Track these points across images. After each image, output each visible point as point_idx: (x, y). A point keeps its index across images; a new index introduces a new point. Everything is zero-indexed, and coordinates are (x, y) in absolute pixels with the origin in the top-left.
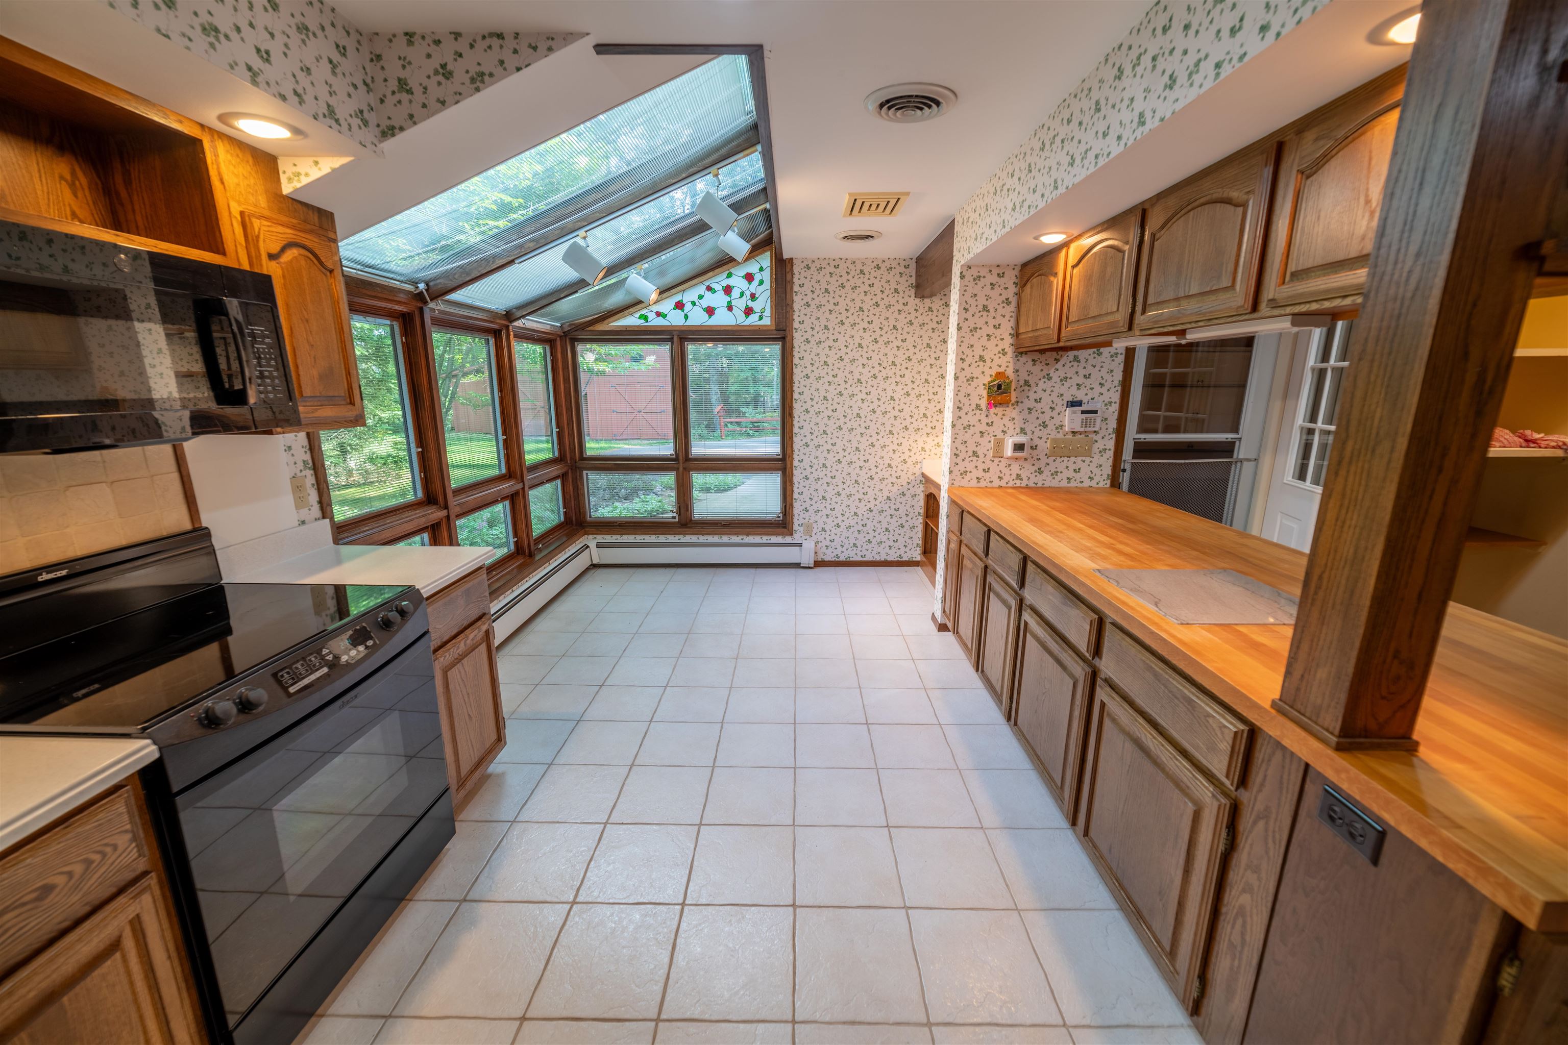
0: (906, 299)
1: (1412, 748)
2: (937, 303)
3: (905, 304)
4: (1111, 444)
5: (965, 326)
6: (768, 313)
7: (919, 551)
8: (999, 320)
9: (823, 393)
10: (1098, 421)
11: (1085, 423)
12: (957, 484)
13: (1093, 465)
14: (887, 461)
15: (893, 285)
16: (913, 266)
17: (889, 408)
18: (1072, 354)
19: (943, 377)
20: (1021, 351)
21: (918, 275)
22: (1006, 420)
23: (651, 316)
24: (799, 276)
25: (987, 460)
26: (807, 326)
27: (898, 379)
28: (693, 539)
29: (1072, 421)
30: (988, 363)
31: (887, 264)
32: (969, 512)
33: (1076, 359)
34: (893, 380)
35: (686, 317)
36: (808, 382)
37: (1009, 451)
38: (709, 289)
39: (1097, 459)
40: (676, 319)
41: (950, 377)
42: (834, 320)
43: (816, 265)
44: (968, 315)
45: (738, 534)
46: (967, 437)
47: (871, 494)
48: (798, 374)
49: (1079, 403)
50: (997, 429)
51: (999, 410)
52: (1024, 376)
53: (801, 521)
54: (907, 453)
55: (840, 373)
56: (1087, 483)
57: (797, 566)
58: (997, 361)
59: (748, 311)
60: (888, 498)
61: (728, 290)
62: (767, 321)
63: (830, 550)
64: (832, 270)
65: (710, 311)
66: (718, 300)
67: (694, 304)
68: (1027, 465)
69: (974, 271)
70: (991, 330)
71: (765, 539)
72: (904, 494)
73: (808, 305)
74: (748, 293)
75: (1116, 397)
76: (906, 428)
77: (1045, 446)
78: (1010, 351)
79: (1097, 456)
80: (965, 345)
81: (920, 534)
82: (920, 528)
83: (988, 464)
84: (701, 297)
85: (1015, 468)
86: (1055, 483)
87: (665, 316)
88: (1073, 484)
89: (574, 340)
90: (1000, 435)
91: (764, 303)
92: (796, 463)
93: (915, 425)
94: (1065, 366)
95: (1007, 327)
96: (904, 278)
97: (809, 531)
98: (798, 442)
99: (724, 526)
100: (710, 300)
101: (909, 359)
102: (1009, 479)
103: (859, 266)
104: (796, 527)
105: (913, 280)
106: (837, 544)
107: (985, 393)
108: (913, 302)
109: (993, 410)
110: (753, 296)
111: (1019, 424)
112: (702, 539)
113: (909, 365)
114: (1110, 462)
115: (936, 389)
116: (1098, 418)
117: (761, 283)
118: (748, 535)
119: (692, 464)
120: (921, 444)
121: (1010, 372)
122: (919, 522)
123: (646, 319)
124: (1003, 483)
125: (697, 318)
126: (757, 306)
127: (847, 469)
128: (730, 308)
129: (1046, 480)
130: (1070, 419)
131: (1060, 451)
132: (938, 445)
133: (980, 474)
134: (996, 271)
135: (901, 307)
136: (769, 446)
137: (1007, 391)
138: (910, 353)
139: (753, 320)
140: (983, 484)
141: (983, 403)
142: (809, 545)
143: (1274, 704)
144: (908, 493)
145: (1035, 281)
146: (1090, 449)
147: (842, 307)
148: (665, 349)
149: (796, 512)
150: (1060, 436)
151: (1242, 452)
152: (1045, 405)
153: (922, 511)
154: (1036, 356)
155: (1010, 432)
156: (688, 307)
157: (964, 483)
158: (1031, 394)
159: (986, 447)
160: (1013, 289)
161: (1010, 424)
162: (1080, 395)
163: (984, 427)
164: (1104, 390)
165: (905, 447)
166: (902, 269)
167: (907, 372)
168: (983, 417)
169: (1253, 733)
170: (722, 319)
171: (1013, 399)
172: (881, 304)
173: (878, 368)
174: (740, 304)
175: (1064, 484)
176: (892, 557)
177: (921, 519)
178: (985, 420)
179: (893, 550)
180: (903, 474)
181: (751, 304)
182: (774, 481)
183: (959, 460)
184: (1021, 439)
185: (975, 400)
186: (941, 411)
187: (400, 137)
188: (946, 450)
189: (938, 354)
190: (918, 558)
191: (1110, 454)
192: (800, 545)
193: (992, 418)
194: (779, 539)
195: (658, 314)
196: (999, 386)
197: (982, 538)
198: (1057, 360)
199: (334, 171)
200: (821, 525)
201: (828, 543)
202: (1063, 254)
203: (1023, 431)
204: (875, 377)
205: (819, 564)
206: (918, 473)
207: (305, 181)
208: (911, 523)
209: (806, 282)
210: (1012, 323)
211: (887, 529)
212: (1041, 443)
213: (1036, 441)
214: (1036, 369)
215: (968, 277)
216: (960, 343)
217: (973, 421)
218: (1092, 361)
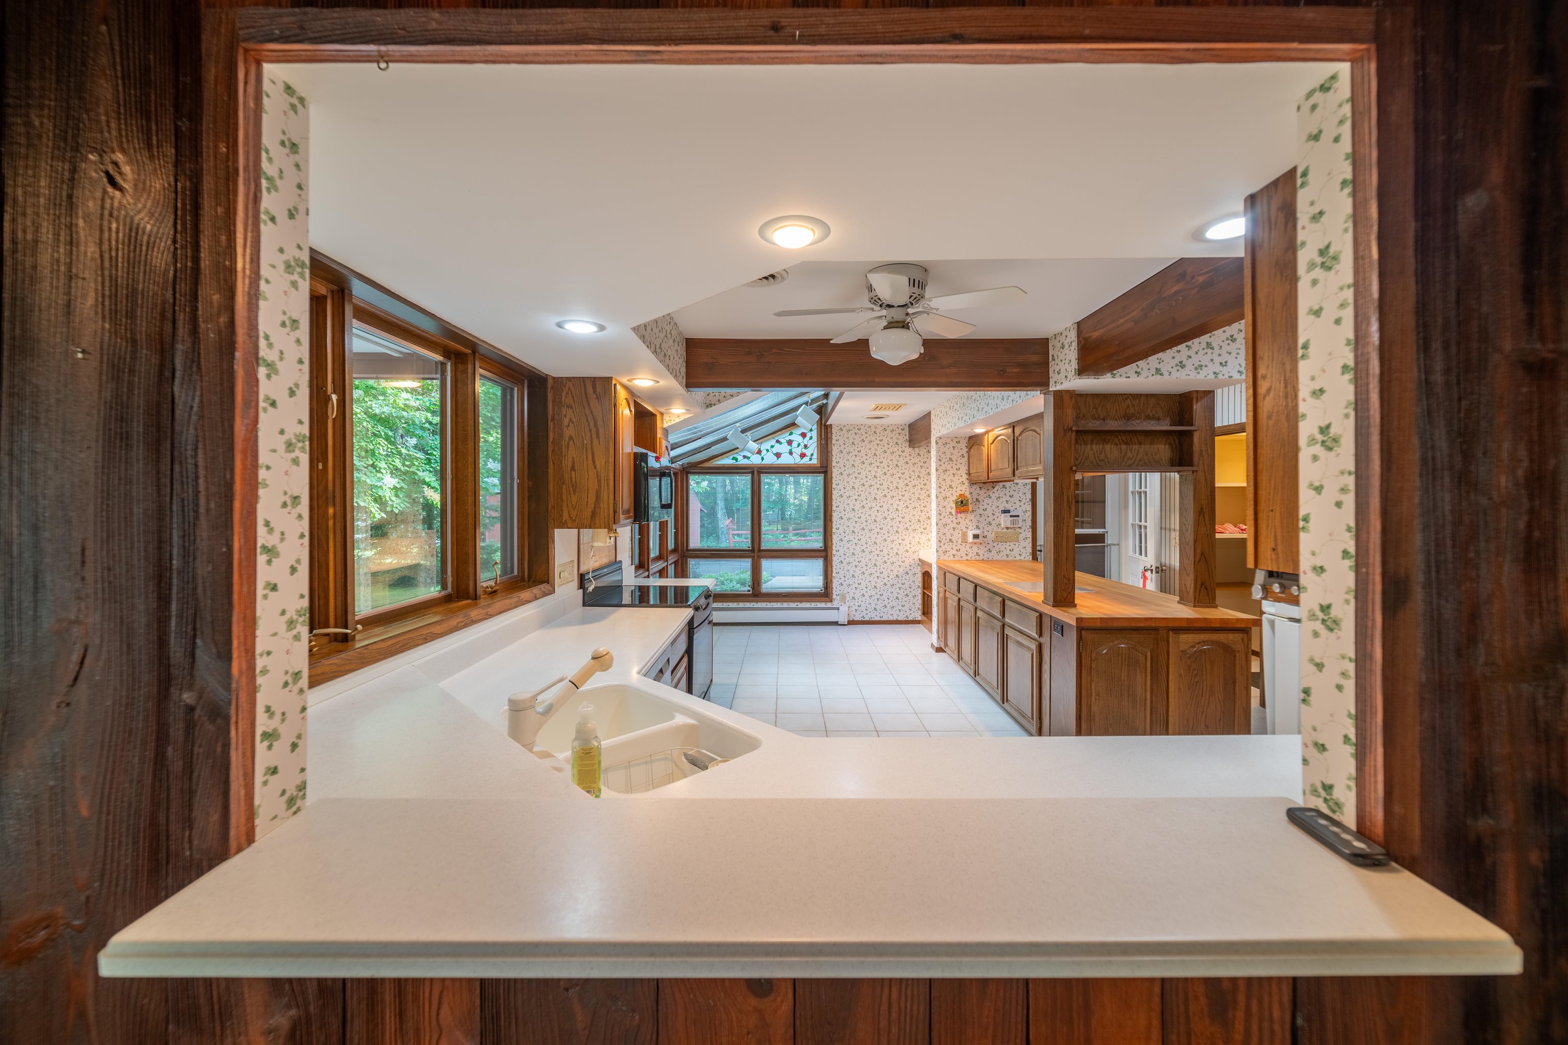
0: (904, 448)
1: (1075, 606)
2: (923, 451)
3: (903, 452)
4: (1030, 535)
5: (940, 469)
6: (815, 456)
7: (920, 613)
8: (959, 466)
9: (852, 507)
10: (1020, 521)
11: (1013, 523)
12: (941, 558)
13: (1021, 547)
14: (895, 551)
15: (895, 440)
16: (907, 429)
17: (895, 516)
18: (1001, 484)
19: (929, 496)
20: (972, 483)
21: (910, 434)
22: (967, 521)
23: (740, 458)
24: (835, 435)
25: (958, 544)
26: (841, 464)
27: (900, 497)
28: (763, 605)
29: (1005, 521)
30: (955, 489)
31: (891, 428)
32: (949, 572)
33: (1004, 486)
34: (897, 498)
35: (763, 459)
36: (842, 500)
37: (970, 539)
38: (778, 441)
39: (1022, 544)
40: (756, 460)
41: (933, 497)
42: (858, 461)
43: (846, 428)
44: (942, 463)
45: (794, 602)
46: (945, 531)
47: (885, 573)
48: (835, 495)
49: (1009, 511)
50: (962, 527)
51: (963, 515)
52: (975, 496)
53: (838, 592)
54: (909, 546)
55: (862, 494)
56: (1018, 558)
57: (836, 623)
58: (959, 488)
59: (803, 455)
60: (897, 576)
61: (790, 443)
62: (815, 461)
63: (858, 613)
64: (856, 431)
65: (778, 455)
66: (783, 448)
67: (768, 451)
68: (982, 547)
69: (943, 440)
70: (955, 471)
71: (813, 605)
72: (907, 573)
73: (841, 452)
74: (802, 445)
75: (1029, 508)
76: (907, 529)
77: (990, 536)
78: (966, 482)
79: (1022, 542)
80: (941, 480)
81: (920, 601)
82: (920, 597)
83: (959, 547)
84: (772, 447)
85: (975, 549)
86: (999, 558)
87: (748, 458)
88: (1010, 558)
89: (688, 473)
90: (965, 530)
91: (813, 449)
92: (834, 552)
93: (913, 527)
94: (998, 491)
95: (964, 470)
96: (902, 436)
97: (843, 598)
98: (835, 539)
99: (785, 596)
100: (778, 448)
101: (907, 485)
102: (972, 555)
103: (873, 429)
104: (834, 596)
105: (907, 437)
106: (863, 608)
107: (954, 506)
108: (908, 450)
109: (959, 515)
110: (806, 446)
111: (975, 523)
112: (769, 605)
113: (907, 488)
114: (1030, 545)
115: (926, 504)
116: (1020, 519)
117: (811, 438)
118: (801, 602)
119: (763, 553)
120: (917, 539)
121: (967, 494)
122: (919, 593)
123: (737, 460)
124: (969, 558)
125: (770, 459)
126: (808, 452)
127: (869, 557)
128: (791, 453)
129: (994, 556)
130: (1005, 520)
131: (1000, 539)
132: (929, 539)
133: (955, 552)
134: (955, 440)
135: (900, 453)
136: (816, 542)
137: (966, 505)
138: (907, 481)
139: (806, 460)
140: (957, 558)
141: (954, 511)
142: (844, 609)
143: (1043, 602)
144: (910, 573)
145: (975, 447)
146: (1018, 538)
147: (863, 453)
148: (748, 478)
149: (834, 586)
150: (999, 530)
151: (1109, 540)
152: (989, 512)
153: (920, 585)
154: (982, 485)
155: (970, 528)
156: (764, 453)
157: (946, 558)
158: (980, 506)
159: (957, 536)
160: (965, 450)
161: (969, 523)
162: (1008, 507)
163: (955, 525)
164: (1022, 504)
165: (907, 542)
166: (900, 431)
167: (906, 493)
168: (954, 519)
169: (1041, 616)
170: (786, 460)
171: (971, 509)
172: (888, 451)
173: (887, 490)
174: (798, 451)
175: (1005, 558)
176: (902, 618)
177: (920, 591)
178: (955, 521)
179: (902, 612)
180: (906, 560)
181: (804, 451)
182: (819, 564)
183: (942, 544)
184: (977, 532)
185: (949, 510)
186: (929, 518)
187: (713, 407)
188: (934, 539)
189: (926, 481)
190: (919, 619)
191: (1030, 540)
192: (838, 609)
193: (959, 520)
194: (823, 605)
195: (745, 457)
196: (962, 502)
197: (956, 583)
198: (993, 487)
199: (685, 420)
200: (852, 595)
201: (857, 608)
202: (986, 437)
203: (978, 527)
204: (885, 496)
205: (851, 623)
206: (917, 559)
207: (673, 423)
208: (913, 593)
209: (840, 438)
210: (966, 467)
211: (897, 598)
212: (988, 534)
213: (986, 533)
214: (982, 492)
215: (940, 443)
216: (938, 478)
217: (949, 521)
218: (1013, 488)
